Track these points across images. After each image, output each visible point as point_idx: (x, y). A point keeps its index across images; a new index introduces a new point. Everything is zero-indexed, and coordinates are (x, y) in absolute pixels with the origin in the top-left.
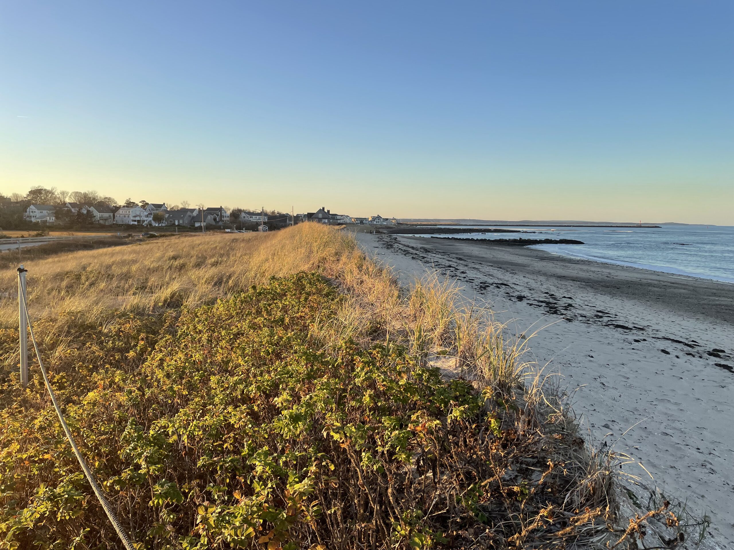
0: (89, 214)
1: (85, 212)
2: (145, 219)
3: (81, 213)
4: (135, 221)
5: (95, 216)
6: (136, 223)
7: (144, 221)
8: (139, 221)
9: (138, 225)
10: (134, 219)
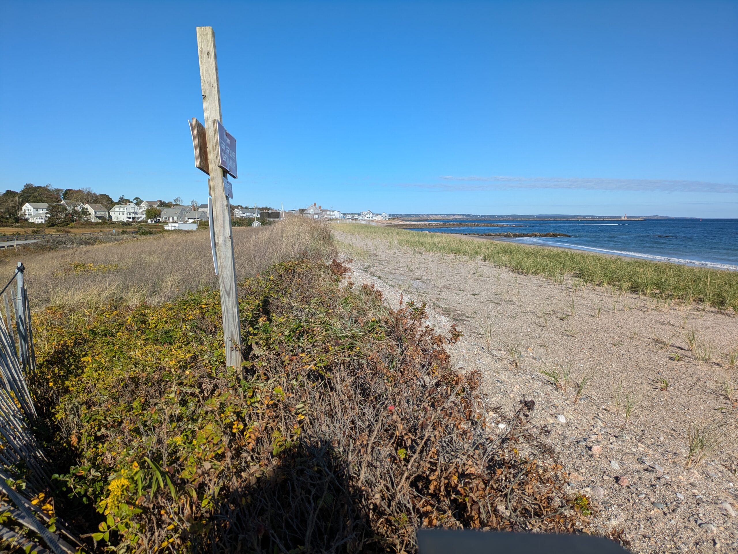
0: (85, 212)
1: (80, 210)
2: (139, 216)
3: (75, 210)
4: (130, 218)
5: (90, 214)
6: (131, 220)
7: (138, 218)
8: (133, 218)
9: (132, 222)
10: (129, 216)
